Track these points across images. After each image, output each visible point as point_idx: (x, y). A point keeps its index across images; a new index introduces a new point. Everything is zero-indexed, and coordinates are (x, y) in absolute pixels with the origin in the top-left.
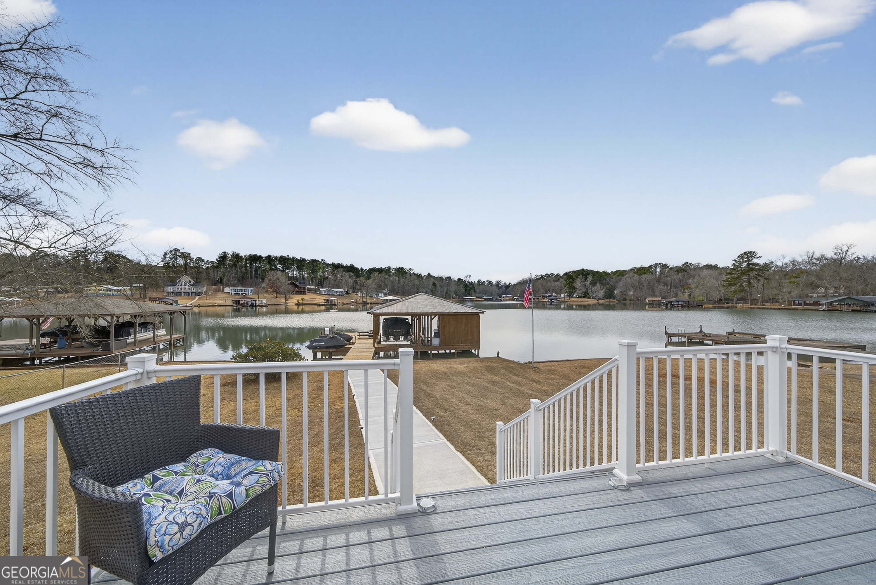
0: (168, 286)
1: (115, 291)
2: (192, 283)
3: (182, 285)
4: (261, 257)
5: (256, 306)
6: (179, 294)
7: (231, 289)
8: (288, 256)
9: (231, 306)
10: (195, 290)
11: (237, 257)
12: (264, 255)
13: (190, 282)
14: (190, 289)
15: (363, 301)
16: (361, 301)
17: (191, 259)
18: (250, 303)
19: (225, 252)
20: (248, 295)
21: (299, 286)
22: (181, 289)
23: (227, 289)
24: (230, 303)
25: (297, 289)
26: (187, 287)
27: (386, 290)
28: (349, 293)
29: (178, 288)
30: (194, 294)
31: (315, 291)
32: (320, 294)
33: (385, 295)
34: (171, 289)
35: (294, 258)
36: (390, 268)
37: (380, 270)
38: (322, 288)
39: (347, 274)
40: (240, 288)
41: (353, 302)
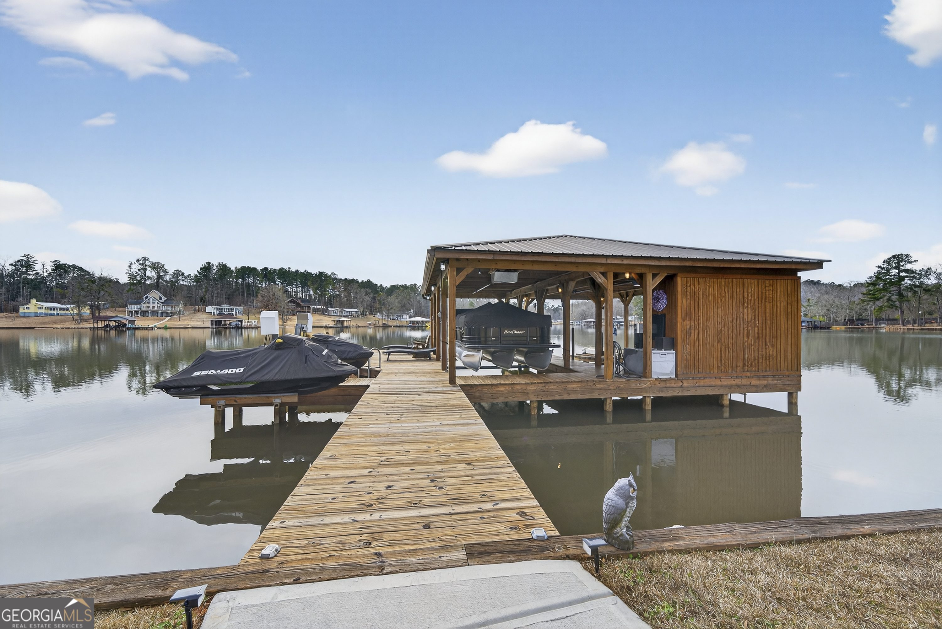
0: (131, 303)
1: (60, 309)
2: (163, 300)
3: (149, 303)
4: (255, 269)
5: (242, 328)
6: (144, 314)
7: (215, 308)
8: (289, 268)
9: (209, 328)
10: (166, 308)
11: (224, 268)
12: (259, 267)
13: (161, 298)
14: (159, 308)
15: (384, 324)
16: (381, 323)
17: (166, 272)
18: (233, 324)
19: (209, 263)
20: (236, 315)
21: (302, 304)
22: (148, 307)
23: (209, 309)
24: (208, 324)
25: (299, 309)
26: (156, 305)
27: (412, 311)
28: (366, 315)
29: (143, 307)
30: (164, 314)
31: (322, 312)
32: (329, 315)
33: (410, 317)
34: (134, 308)
35: (297, 271)
36: (415, 285)
37: (405, 287)
38: (332, 308)
39: (363, 290)
40: (225, 306)
41: (370, 324)
